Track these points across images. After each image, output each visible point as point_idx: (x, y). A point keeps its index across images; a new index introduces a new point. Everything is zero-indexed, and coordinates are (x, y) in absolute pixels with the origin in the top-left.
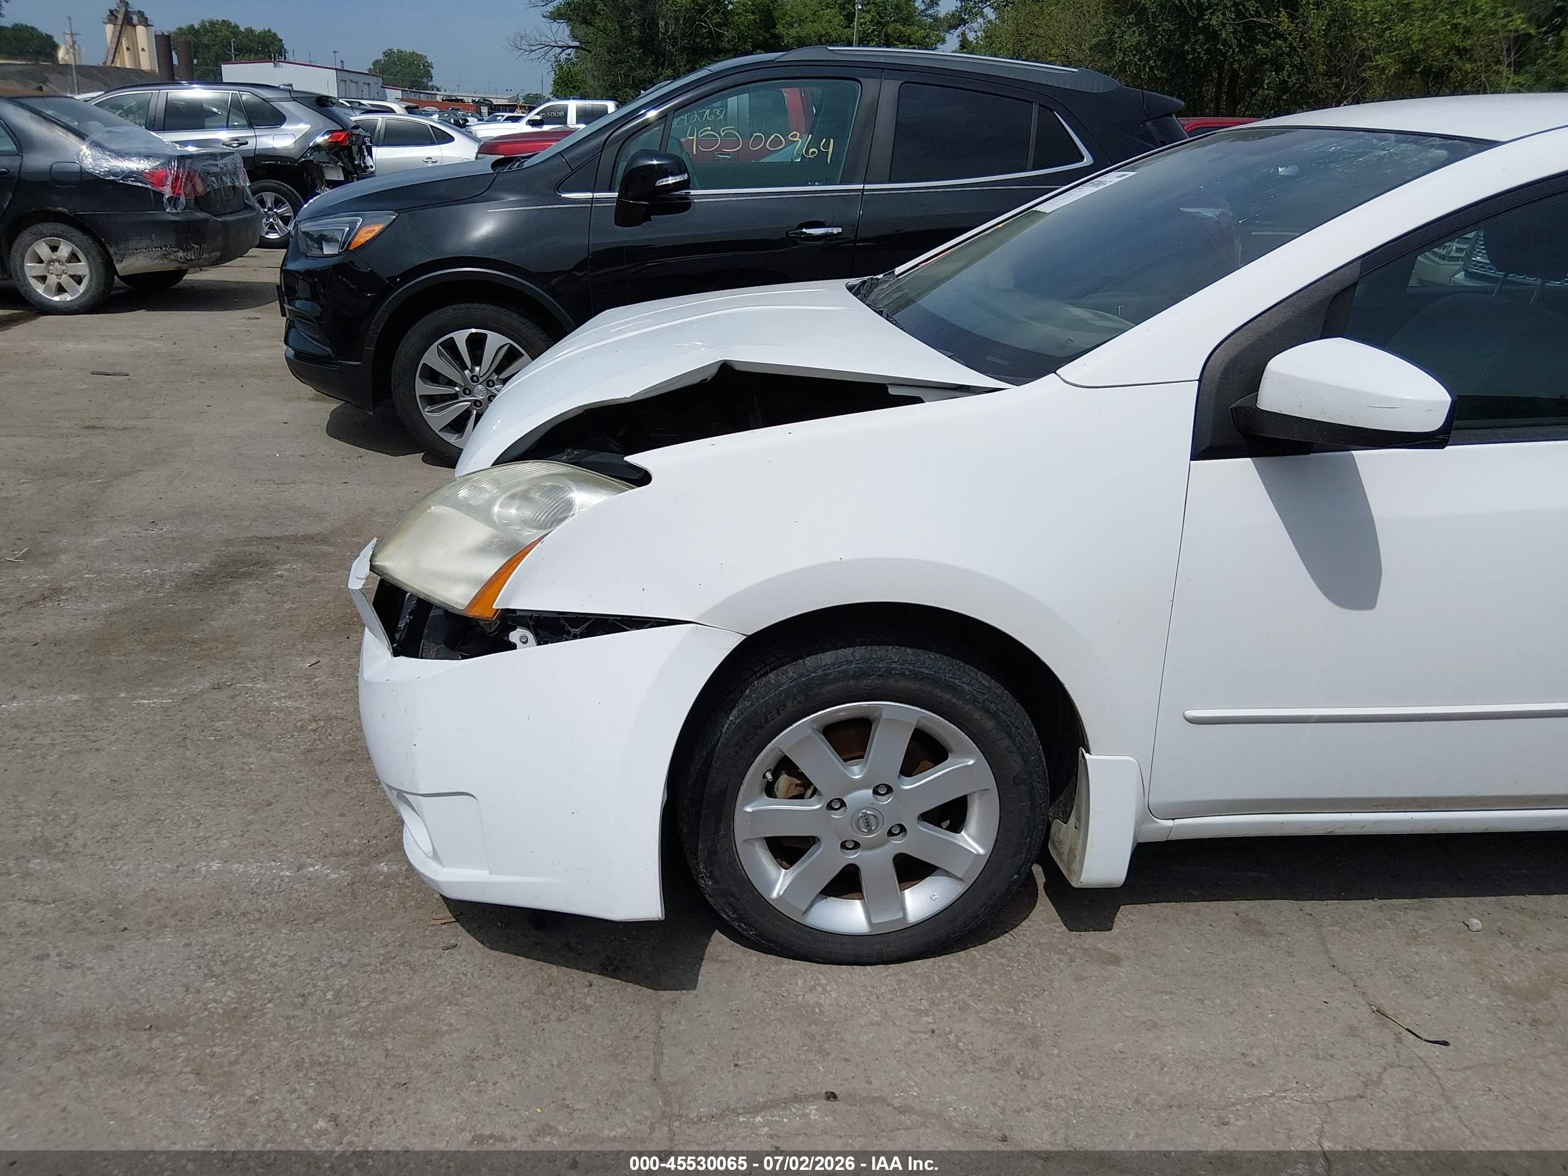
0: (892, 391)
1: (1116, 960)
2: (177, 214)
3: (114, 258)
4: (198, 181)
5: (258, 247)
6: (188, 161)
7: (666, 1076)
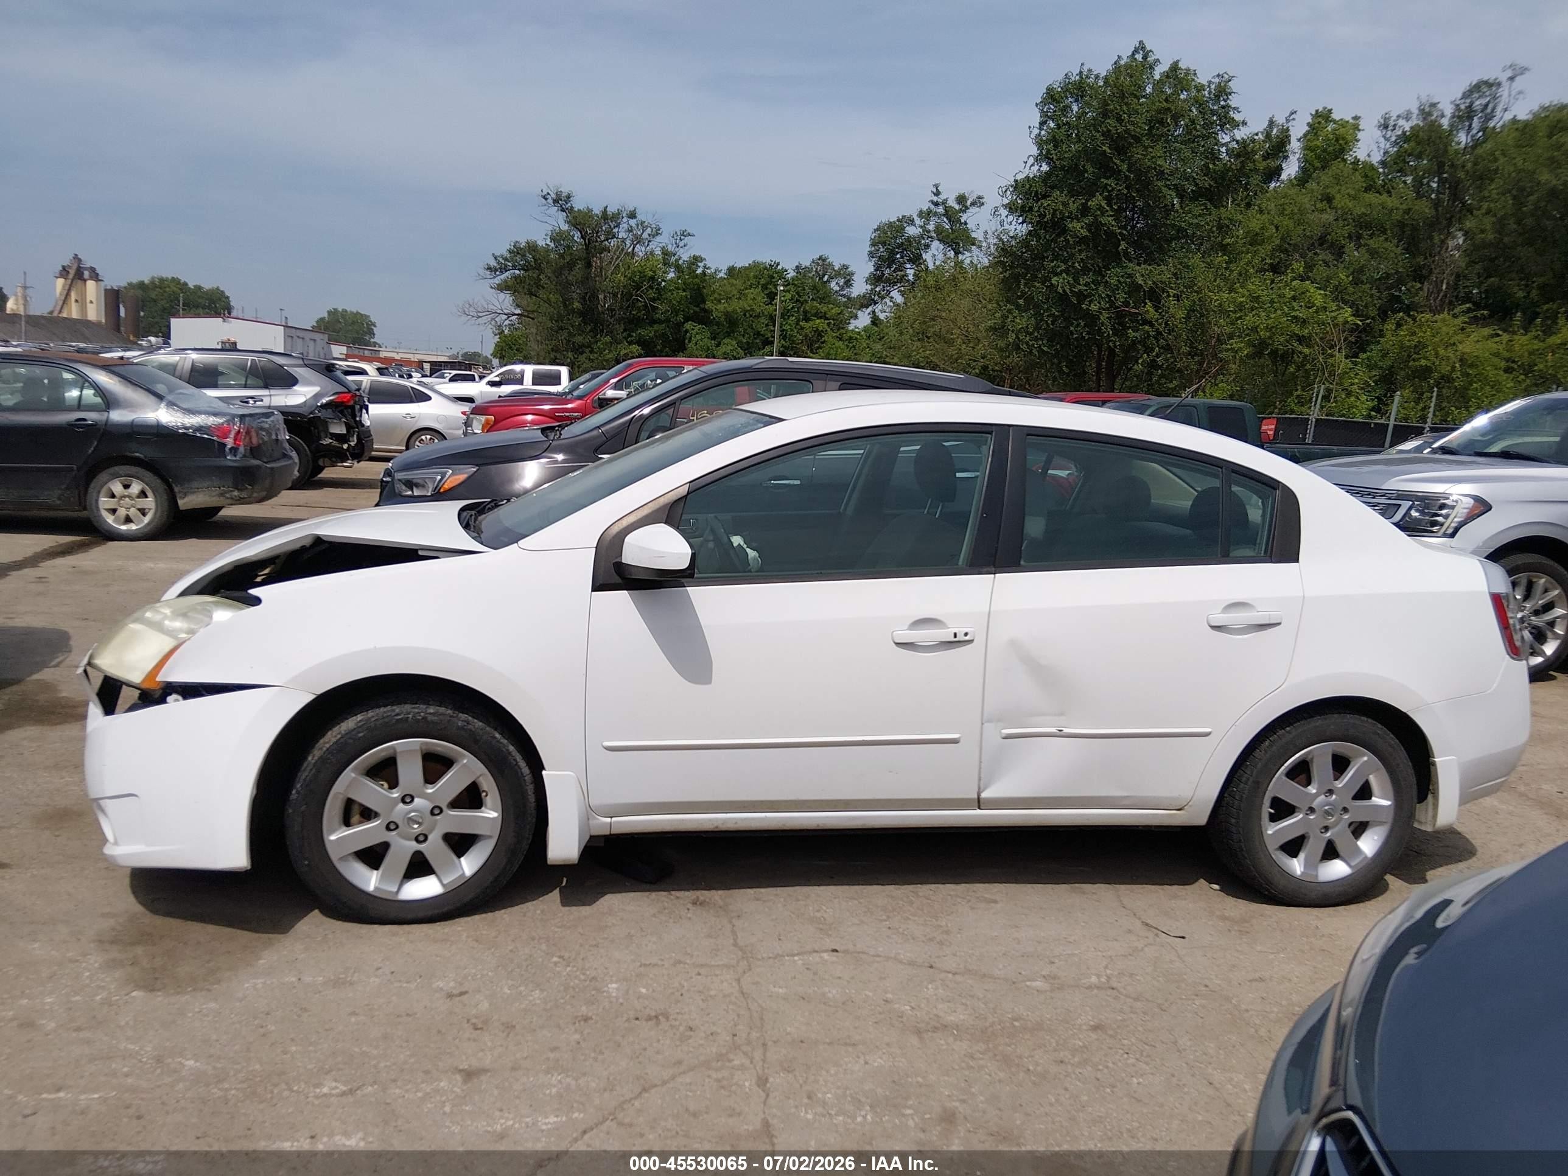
0: (420, 553)
1: (995, 902)
2: (235, 461)
3: (178, 496)
4: (253, 434)
5: (291, 489)
6: (247, 419)
7: (741, 943)
